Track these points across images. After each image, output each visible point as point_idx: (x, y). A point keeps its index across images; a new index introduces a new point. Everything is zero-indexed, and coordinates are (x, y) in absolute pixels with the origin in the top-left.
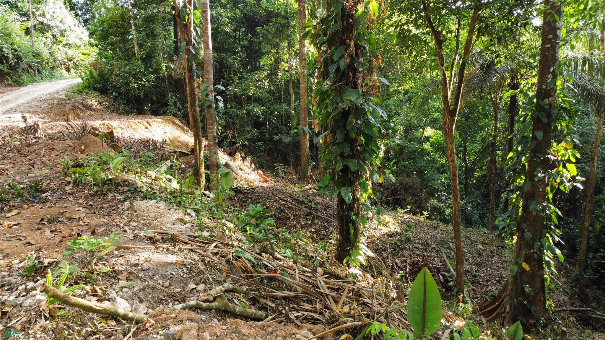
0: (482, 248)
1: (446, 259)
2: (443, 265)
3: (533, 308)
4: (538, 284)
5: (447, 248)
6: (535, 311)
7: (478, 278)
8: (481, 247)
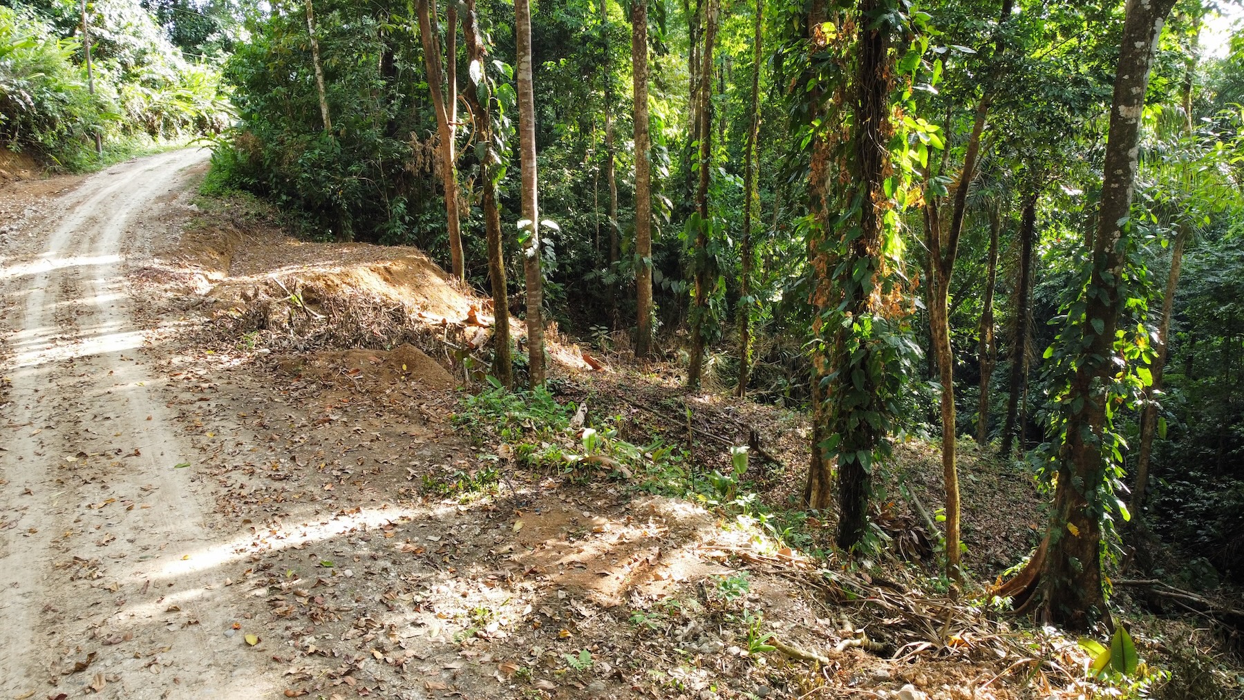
0: (974, 479)
1: (918, 503)
2: (913, 513)
3: (1081, 593)
4: (1089, 554)
5: (917, 482)
6: (1084, 596)
7: (972, 534)
8: (971, 476)
